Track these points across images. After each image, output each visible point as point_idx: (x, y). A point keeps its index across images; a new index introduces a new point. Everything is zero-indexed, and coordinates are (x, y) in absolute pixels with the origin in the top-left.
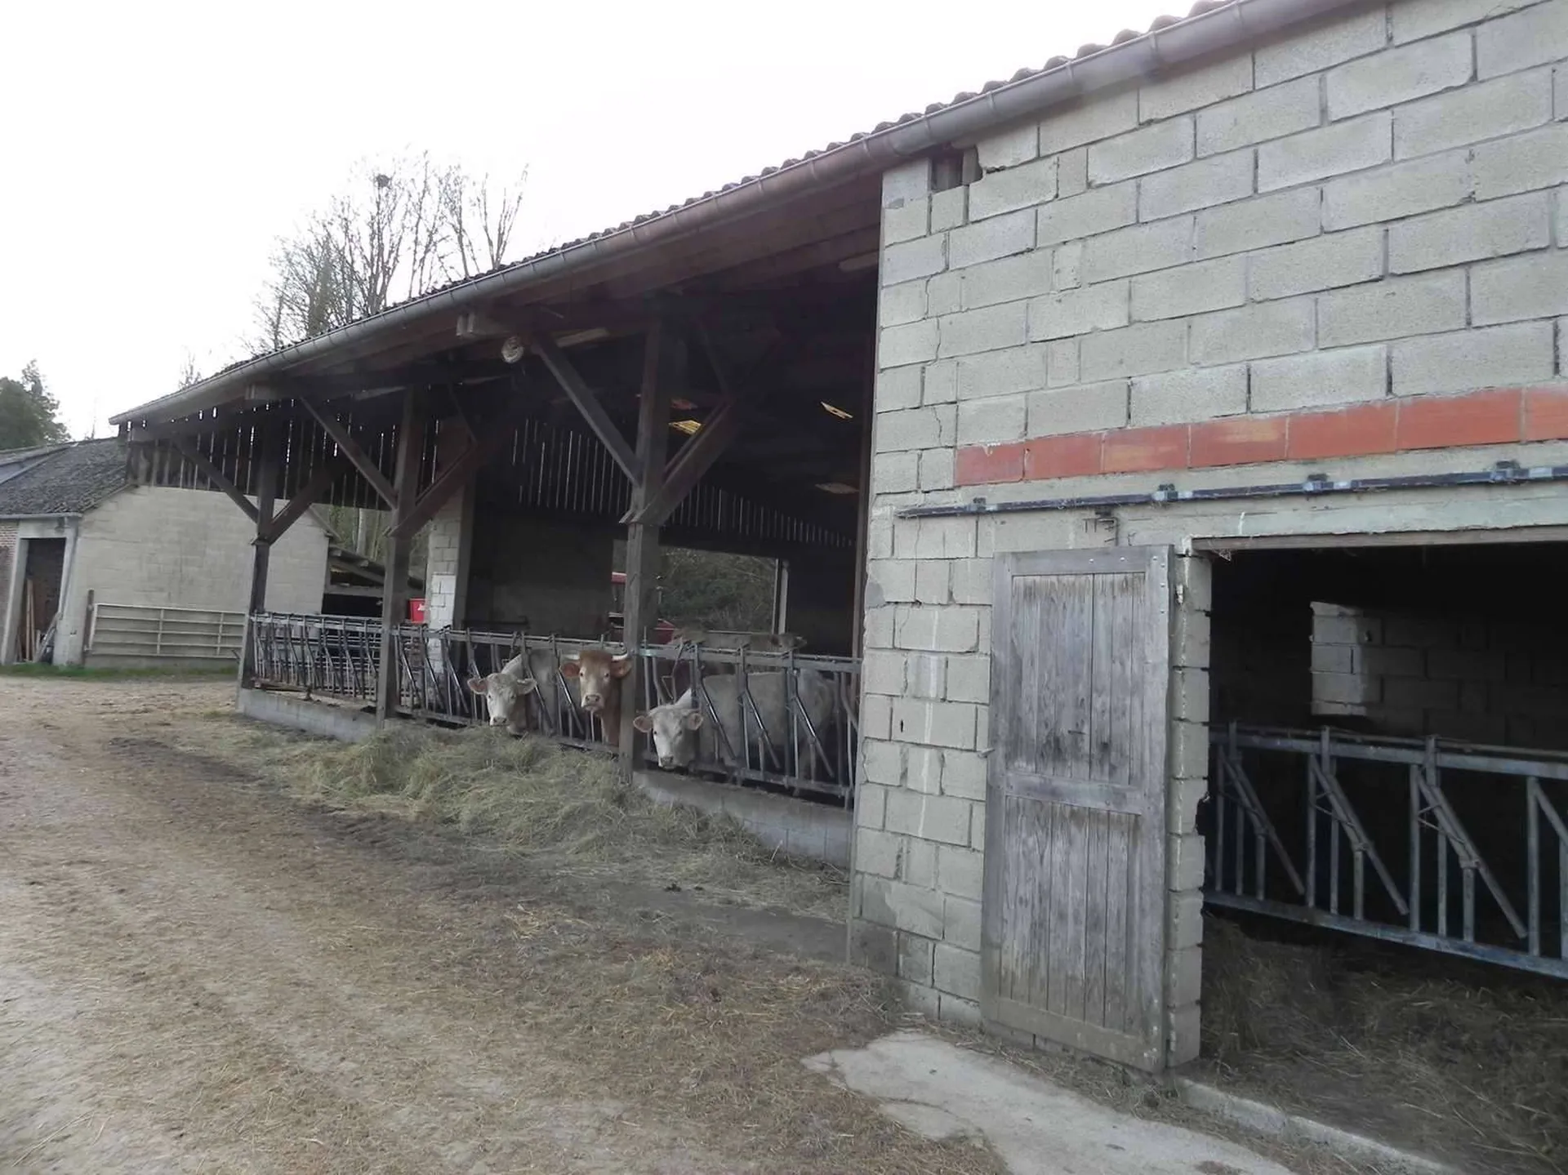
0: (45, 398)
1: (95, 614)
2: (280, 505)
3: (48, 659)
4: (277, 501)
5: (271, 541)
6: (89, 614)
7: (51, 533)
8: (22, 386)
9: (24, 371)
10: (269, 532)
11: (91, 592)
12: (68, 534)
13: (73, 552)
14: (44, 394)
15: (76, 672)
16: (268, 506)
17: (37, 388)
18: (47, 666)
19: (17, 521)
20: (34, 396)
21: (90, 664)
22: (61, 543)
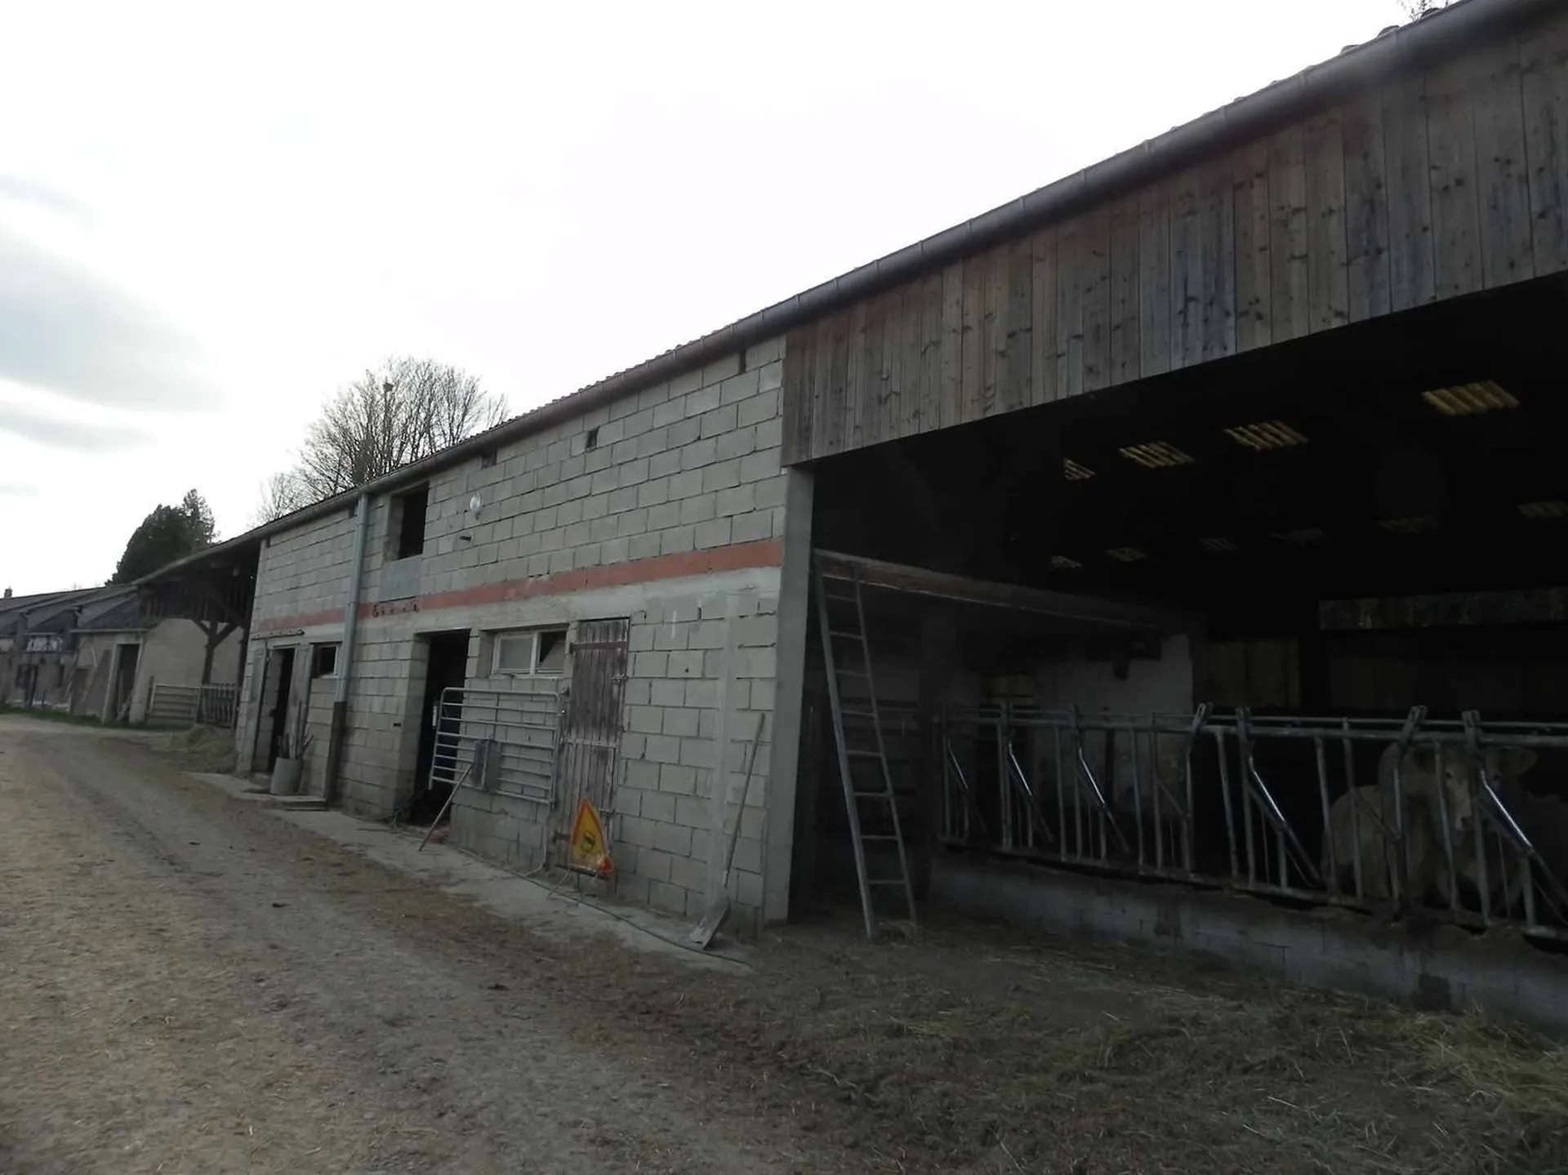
0: (202, 522)
1: (154, 692)
2: (221, 626)
3: (126, 718)
4: (219, 624)
5: (215, 645)
6: (150, 690)
7: (133, 641)
8: (184, 513)
9: (185, 500)
10: (215, 640)
11: (152, 678)
12: (141, 641)
13: (143, 653)
14: (201, 519)
15: (141, 726)
16: (214, 626)
17: (196, 514)
18: (125, 723)
19: (115, 633)
20: (193, 520)
21: (150, 722)
22: (136, 647)
